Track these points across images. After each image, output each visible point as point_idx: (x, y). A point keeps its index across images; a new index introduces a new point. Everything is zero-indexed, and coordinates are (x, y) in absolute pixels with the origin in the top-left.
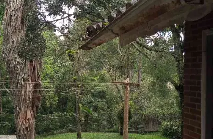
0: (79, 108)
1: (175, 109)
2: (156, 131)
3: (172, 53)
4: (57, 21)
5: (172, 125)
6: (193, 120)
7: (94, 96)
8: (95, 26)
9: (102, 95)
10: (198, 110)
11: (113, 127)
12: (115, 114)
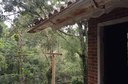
0: (22, 70)
1: (79, 69)
2: (69, 83)
3: (78, 37)
4: (10, 15)
5: (78, 79)
6: (94, 73)
7: (31, 63)
8: (39, 19)
9: (36, 62)
10: (96, 67)
11: (43, 82)
12: (44, 74)
